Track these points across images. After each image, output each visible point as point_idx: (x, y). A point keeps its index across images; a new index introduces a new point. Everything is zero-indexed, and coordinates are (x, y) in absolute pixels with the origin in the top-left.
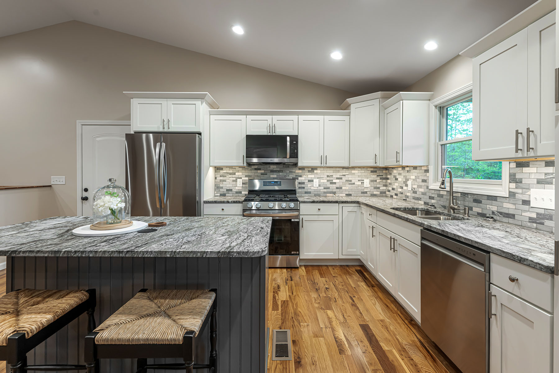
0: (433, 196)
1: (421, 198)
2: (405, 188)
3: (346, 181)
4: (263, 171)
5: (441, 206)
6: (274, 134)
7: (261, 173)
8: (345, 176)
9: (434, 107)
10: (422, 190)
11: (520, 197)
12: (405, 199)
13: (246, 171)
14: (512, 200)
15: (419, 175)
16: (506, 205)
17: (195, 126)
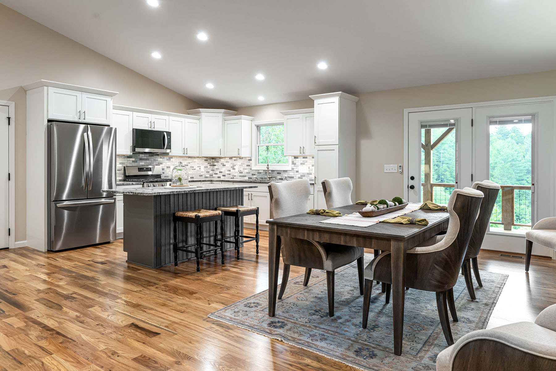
0: (254, 173)
1: (246, 176)
2: (232, 171)
3: (191, 167)
4: (134, 159)
5: (260, 178)
6: (153, 129)
7: (132, 161)
8: (190, 163)
9: (254, 125)
10: (247, 171)
11: (295, 170)
12: (232, 177)
13: (120, 159)
14: (293, 171)
15: (244, 162)
16: (290, 173)
17: (105, 119)
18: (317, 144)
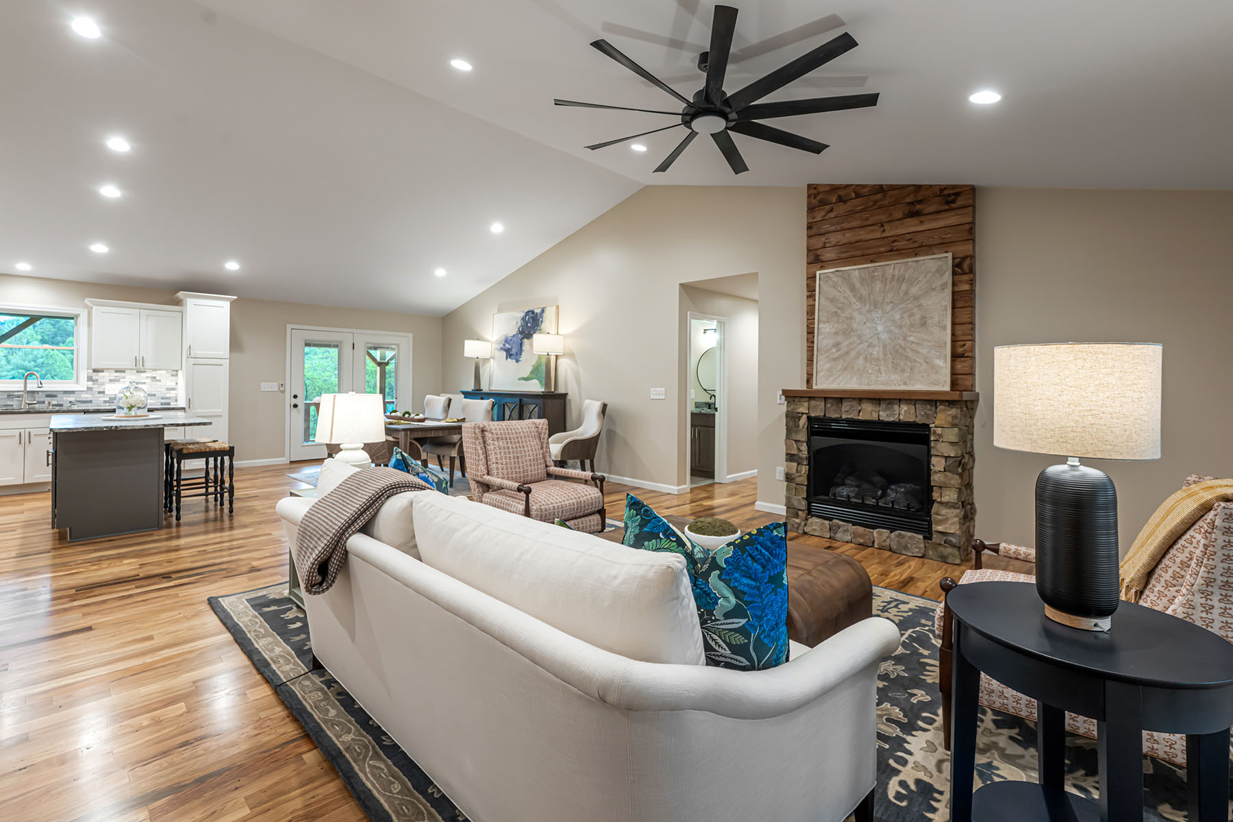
11: (97, 390)
14: (89, 392)
16: (83, 396)
18: (192, 355)
